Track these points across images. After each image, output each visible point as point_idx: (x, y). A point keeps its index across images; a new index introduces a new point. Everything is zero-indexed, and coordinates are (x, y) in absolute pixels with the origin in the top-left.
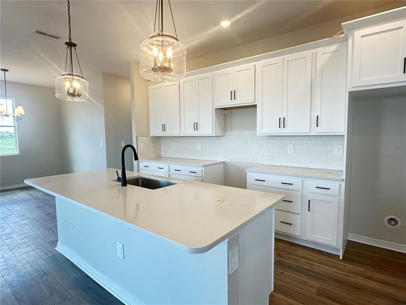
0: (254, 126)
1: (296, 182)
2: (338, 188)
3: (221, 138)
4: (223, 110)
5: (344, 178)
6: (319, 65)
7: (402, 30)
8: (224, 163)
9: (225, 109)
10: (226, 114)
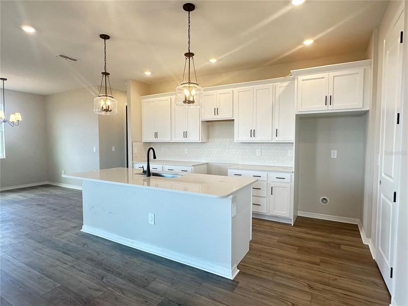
0: (232, 135)
1: (263, 175)
2: (290, 178)
3: (205, 144)
4: (206, 123)
5: (294, 171)
6: (277, 95)
7: (324, 79)
8: (207, 164)
9: (208, 121)
10: (209, 125)
